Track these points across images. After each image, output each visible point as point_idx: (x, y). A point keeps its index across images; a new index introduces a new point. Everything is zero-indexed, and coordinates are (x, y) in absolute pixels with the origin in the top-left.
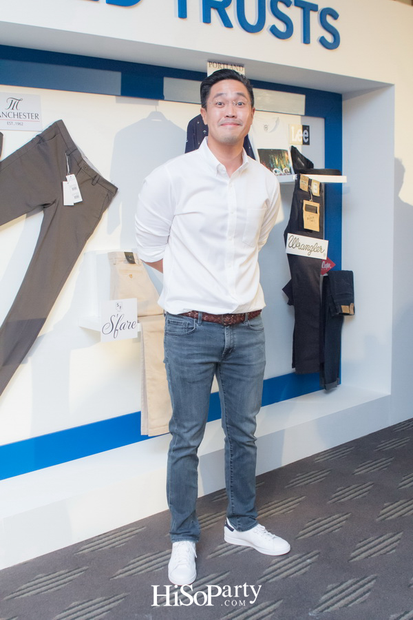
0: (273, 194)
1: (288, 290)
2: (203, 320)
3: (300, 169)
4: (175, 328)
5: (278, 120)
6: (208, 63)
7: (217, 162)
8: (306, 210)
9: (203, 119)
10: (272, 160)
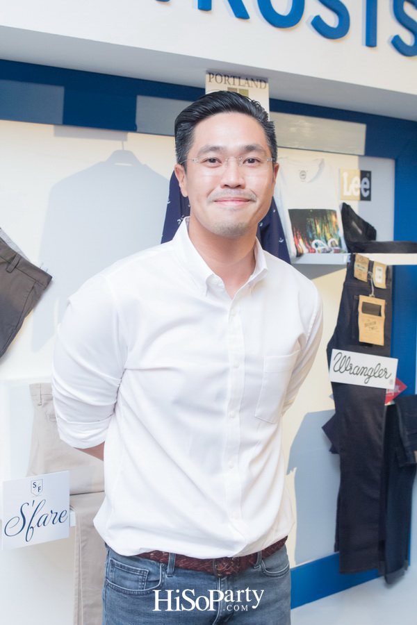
0: (312, 322)
1: (332, 429)
2: (177, 567)
3: (356, 241)
4: (125, 578)
5: (322, 164)
6: (208, 76)
7: (208, 272)
8: (364, 311)
9: (180, 185)
10: (311, 227)
